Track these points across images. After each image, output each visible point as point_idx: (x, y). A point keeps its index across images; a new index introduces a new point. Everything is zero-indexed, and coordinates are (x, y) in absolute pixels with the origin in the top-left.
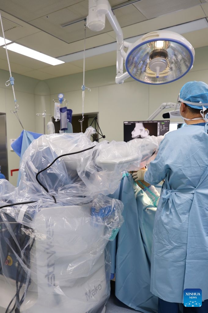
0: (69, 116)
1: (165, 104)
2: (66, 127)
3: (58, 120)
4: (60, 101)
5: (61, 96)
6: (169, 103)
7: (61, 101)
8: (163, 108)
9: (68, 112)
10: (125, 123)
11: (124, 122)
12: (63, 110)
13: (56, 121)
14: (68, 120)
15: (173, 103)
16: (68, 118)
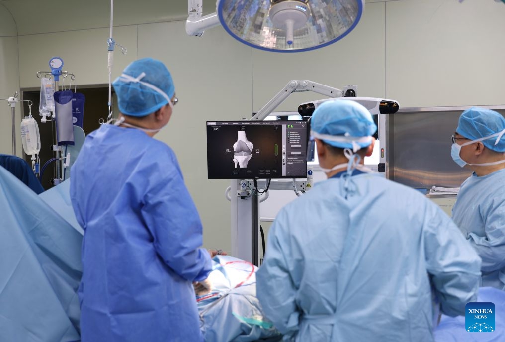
0: (77, 109)
1: (295, 82)
2: (71, 140)
3: (47, 118)
4: (55, 75)
5: (57, 63)
6: (304, 82)
7: (57, 74)
8: (292, 90)
9: (75, 100)
10: (210, 124)
11: (207, 122)
12: (62, 98)
13: (44, 120)
14: (74, 118)
15: (312, 82)
16: (74, 115)
